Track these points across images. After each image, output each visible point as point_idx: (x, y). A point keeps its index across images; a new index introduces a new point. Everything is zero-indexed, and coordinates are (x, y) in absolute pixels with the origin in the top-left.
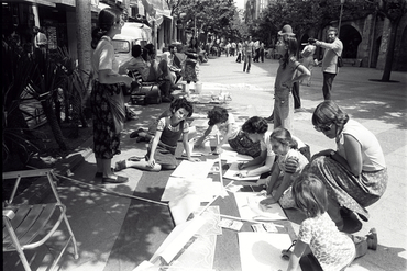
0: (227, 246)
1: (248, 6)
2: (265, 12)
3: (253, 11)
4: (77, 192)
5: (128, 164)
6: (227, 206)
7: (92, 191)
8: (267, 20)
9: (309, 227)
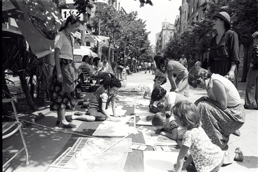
0: (135, 158)
1: (157, 44)
2: (167, 44)
3: (161, 46)
4: (35, 130)
5: (74, 117)
6: (137, 138)
7: (46, 130)
8: (169, 49)
9: (190, 135)
